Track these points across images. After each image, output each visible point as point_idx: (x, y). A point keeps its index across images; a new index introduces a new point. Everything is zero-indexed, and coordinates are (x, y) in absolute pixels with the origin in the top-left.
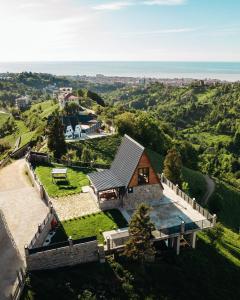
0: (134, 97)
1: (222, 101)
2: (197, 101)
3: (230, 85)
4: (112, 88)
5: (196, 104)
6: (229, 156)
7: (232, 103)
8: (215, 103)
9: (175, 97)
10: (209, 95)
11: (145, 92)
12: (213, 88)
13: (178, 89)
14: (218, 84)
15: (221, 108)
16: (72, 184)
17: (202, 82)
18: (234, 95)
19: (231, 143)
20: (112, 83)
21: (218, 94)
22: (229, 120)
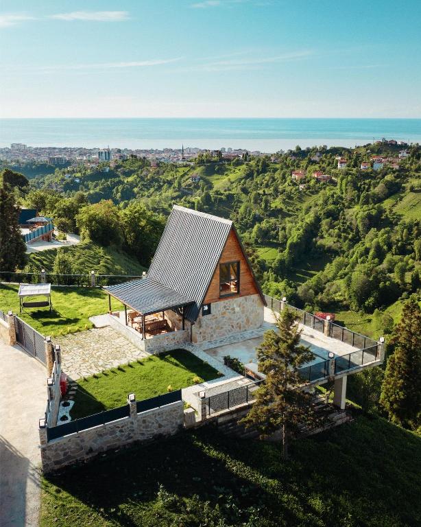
0: (91, 184)
1: (257, 186)
2: (211, 187)
3: (268, 157)
4: (45, 169)
5: (211, 193)
6: (281, 285)
7: (276, 190)
8: (245, 191)
9: (170, 183)
10: (232, 177)
11: (112, 174)
12: (238, 163)
13: (175, 166)
14: (247, 157)
15: (257, 199)
16: (65, 315)
17: (219, 153)
18: (277, 175)
19: (282, 262)
20: (44, 159)
21: (250, 175)
22: (273, 220)
